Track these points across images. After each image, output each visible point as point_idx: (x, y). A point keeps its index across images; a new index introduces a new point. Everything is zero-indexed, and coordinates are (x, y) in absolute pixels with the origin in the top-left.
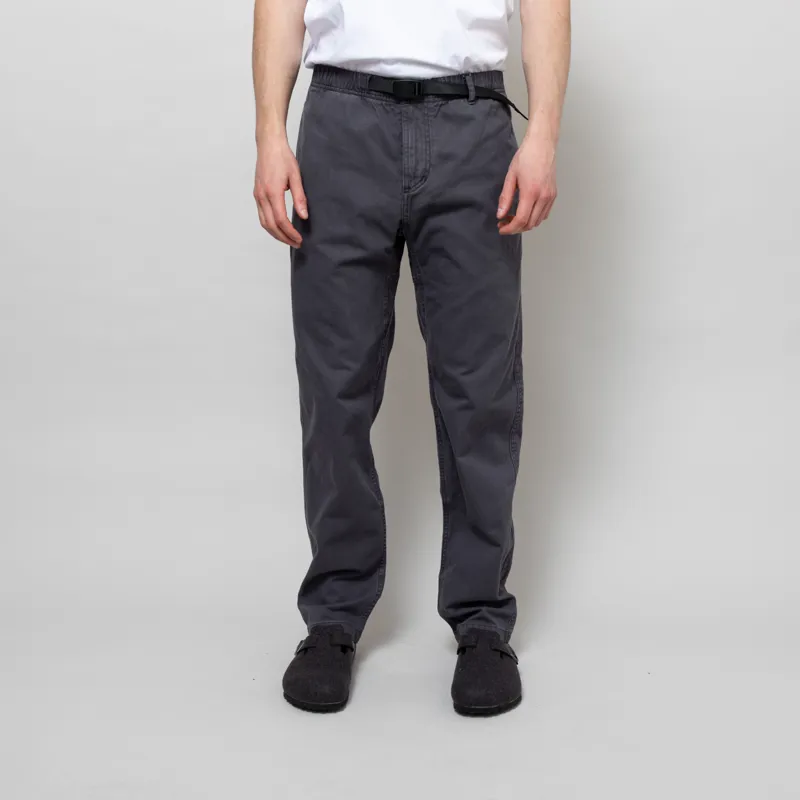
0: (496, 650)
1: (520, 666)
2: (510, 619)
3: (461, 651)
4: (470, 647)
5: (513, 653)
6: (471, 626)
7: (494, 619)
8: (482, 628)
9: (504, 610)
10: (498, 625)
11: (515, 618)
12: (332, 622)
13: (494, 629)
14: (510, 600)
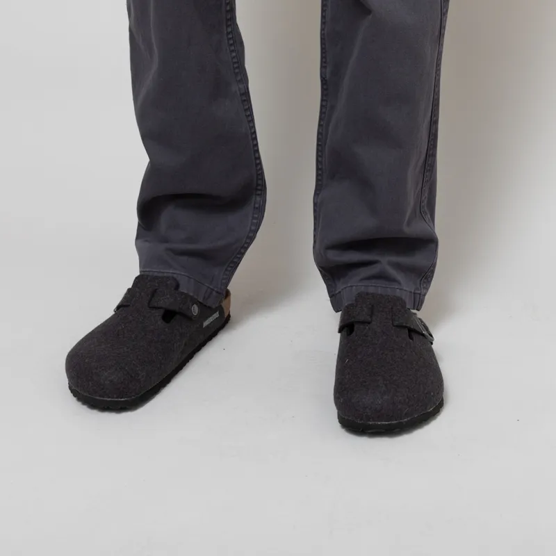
0: (401, 327)
1: (435, 347)
2: (425, 275)
3: (346, 328)
4: (359, 322)
5: (427, 329)
6: (363, 289)
7: (399, 276)
8: (380, 291)
9: (418, 259)
10: (405, 286)
11: (433, 272)
12: (169, 272)
13: (398, 293)
14: (428, 243)
